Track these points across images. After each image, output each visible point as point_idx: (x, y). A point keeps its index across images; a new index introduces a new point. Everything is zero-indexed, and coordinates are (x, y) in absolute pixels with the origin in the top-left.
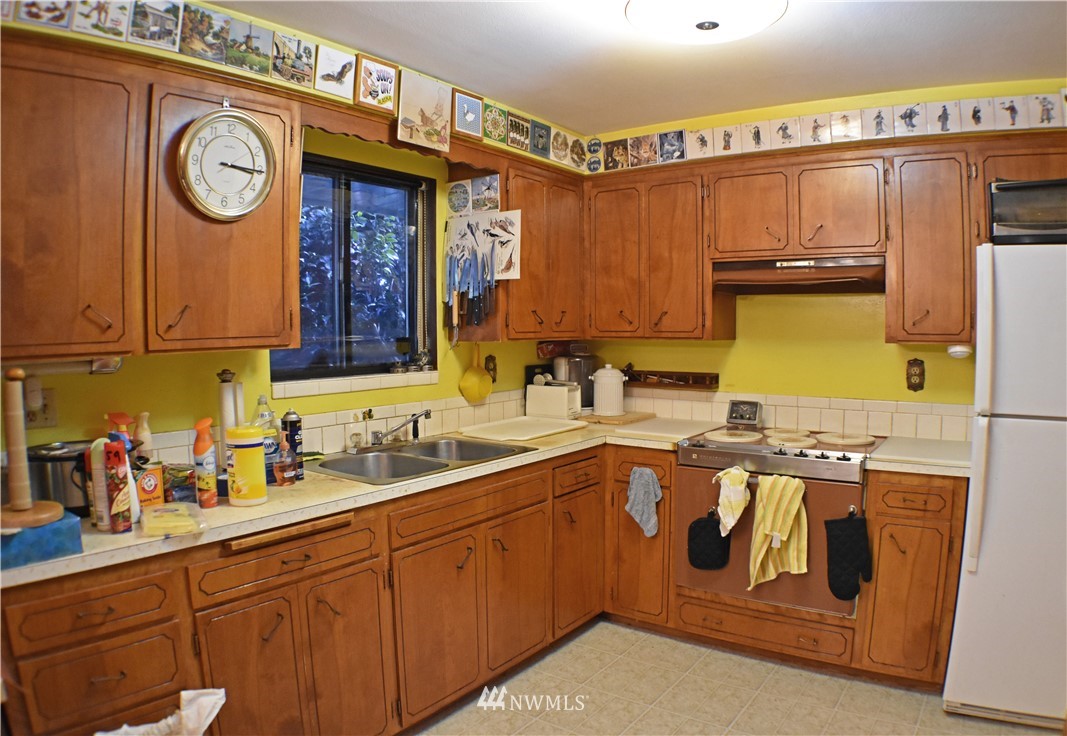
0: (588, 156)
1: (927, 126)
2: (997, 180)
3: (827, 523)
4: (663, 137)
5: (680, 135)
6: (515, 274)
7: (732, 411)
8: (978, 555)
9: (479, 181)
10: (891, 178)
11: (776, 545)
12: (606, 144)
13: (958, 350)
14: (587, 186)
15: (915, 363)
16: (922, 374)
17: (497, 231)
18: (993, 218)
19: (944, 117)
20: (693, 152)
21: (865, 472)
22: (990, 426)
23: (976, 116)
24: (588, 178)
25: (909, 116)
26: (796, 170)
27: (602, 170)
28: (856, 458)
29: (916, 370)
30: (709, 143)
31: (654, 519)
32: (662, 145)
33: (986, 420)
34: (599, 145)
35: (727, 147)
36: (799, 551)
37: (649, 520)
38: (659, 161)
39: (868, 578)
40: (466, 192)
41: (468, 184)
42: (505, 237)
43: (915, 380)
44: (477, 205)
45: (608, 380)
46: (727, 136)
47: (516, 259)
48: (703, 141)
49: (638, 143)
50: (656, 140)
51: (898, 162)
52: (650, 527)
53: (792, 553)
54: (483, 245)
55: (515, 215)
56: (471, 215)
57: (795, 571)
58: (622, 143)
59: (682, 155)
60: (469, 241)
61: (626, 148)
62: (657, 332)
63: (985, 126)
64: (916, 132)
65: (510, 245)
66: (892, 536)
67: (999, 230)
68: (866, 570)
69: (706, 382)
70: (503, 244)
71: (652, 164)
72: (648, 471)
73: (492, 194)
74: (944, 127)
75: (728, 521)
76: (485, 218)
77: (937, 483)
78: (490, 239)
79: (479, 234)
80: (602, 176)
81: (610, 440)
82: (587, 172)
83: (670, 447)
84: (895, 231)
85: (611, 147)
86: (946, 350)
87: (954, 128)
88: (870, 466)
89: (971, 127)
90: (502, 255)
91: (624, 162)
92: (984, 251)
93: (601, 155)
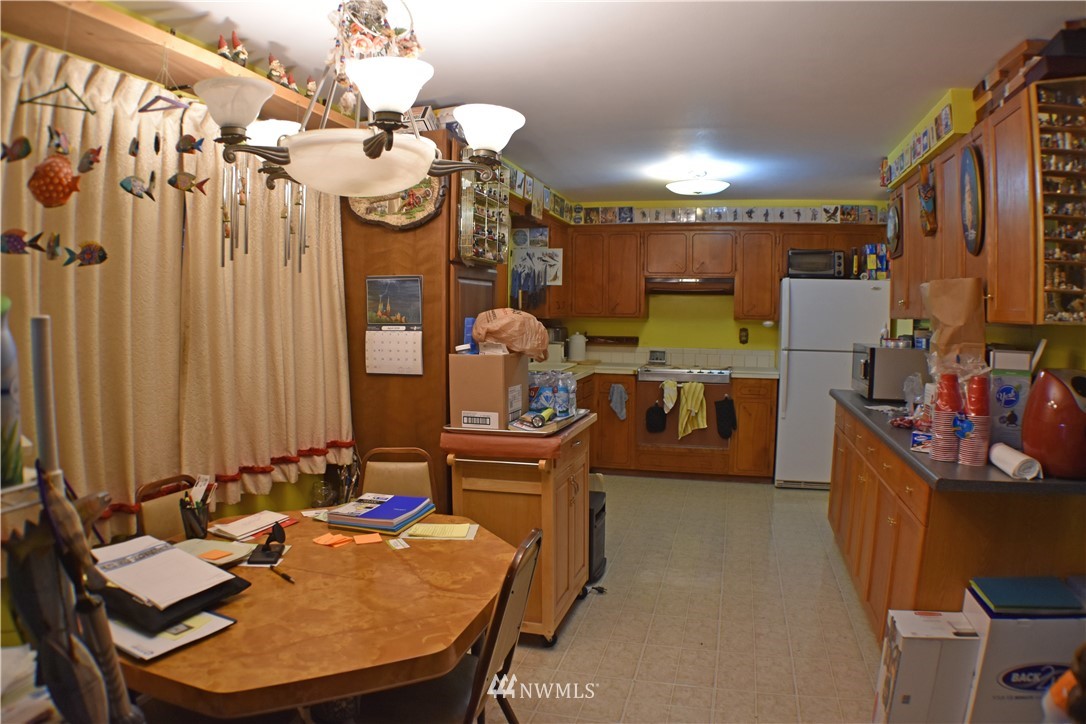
0: (574, 214)
1: (758, 218)
2: (792, 249)
3: (716, 403)
4: (621, 209)
5: (631, 209)
6: (559, 282)
7: (651, 356)
8: (785, 409)
9: (535, 230)
10: (738, 241)
11: (693, 414)
12: (586, 209)
13: (768, 323)
14: (570, 230)
15: (744, 331)
16: (747, 336)
17: (547, 258)
18: (790, 265)
19: (766, 215)
20: (638, 219)
21: (731, 379)
22: (788, 355)
23: (782, 215)
24: (573, 226)
25: (750, 213)
26: (692, 233)
27: (582, 223)
28: (727, 372)
29: (744, 334)
30: (648, 215)
31: (624, 411)
32: (620, 214)
33: (786, 352)
34: (581, 208)
35: (657, 218)
36: (702, 417)
37: (622, 410)
38: (618, 222)
39: (735, 429)
40: (525, 235)
41: (527, 232)
42: (553, 263)
43: (744, 338)
44: (533, 243)
45: (578, 341)
46: (658, 213)
47: (560, 274)
48: (644, 214)
49: (606, 210)
50: (617, 210)
51: (742, 234)
52: (622, 414)
53: (700, 419)
54: (538, 267)
55: (559, 252)
56: (528, 248)
57: (702, 427)
58: (597, 210)
59: (631, 220)
60: (528, 262)
61: (598, 212)
62: (612, 314)
63: (786, 220)
64: (753, 221)
65: (556, 268)
66: (745, 408)
67: (791, 271)
68: (733, 424)
69: (633, 341)
70: (551, 266)
71: (613, 223)
72: (620, 385)
73: (544, 238)
74: (766, 220)
75: (669, 404)
76: (539, 251)
77: (764, 382)
78: (542, 263)
79: (535, 259)
80: (582, 226)
81: (596, 371)
82: (573, 223)
83: (632, 373)
84: (739, 266)
85: (589, 211)
86: (761, 324)
87: (771, 220)
88: (733, 376)
89: (779, 220)
90: (551, 272)
91: (597, 220)
92: (786, 281)
93: (582, 214)
